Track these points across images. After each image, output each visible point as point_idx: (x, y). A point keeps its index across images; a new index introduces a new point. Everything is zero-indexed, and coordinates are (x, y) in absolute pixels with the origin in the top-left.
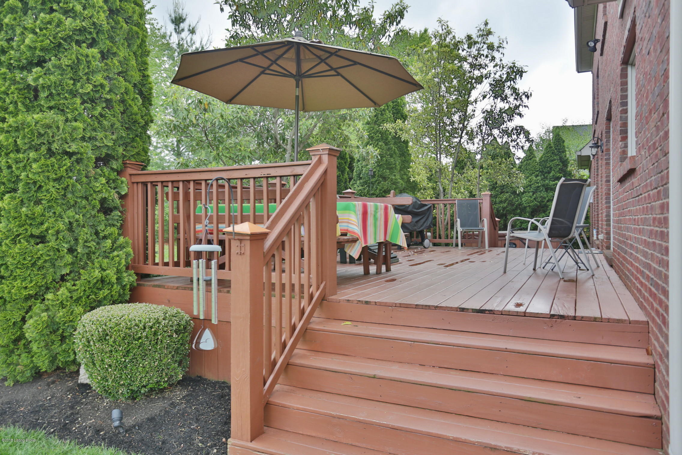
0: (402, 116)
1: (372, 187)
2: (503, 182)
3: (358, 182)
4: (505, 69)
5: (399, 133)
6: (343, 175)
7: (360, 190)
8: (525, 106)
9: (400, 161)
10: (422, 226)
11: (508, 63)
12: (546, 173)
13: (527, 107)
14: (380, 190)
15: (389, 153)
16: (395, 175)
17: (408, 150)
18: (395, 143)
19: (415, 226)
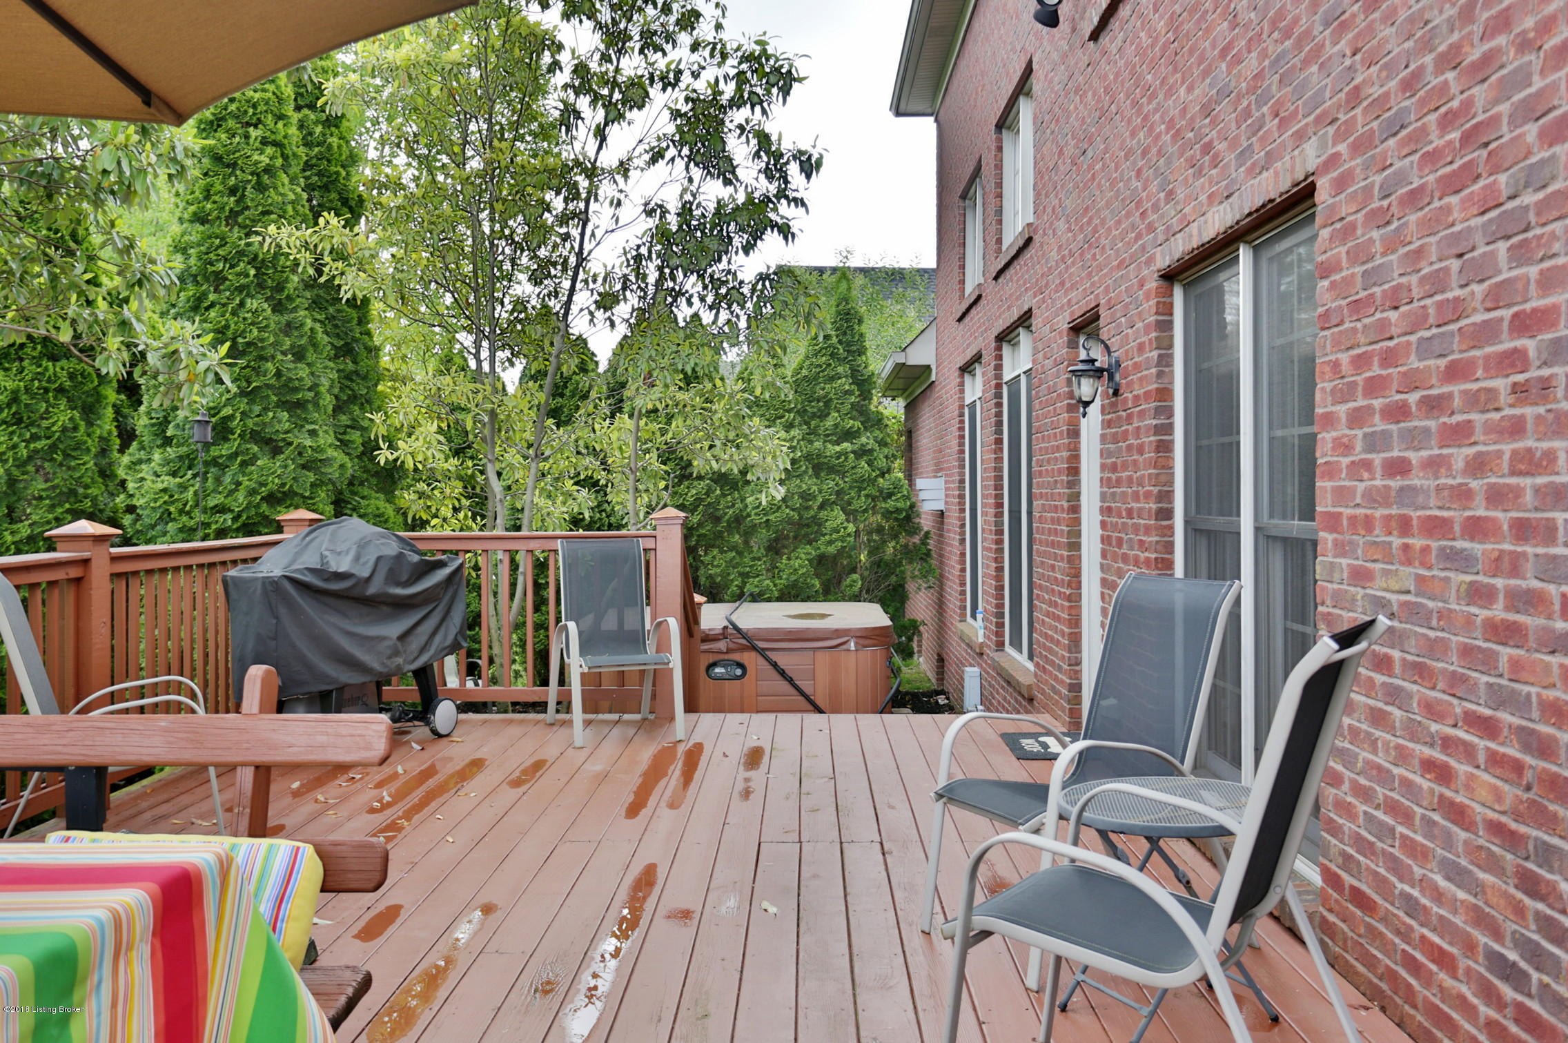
0: (345, 201)
1: (218, 481)
2: (714, 463)
3: (157, 456)
4: (731, 62)
5: (332, 267)
6: (90, 424)
7: (164, 490)
8: (795, 200)
9: (335, 376)
10: (423, 650)
11: (744, 41)
12: (814, 416)
13: (803, 204)
14: (252, 492)
15: (287, 343)
16: (313, 433)
17: (369, 334)
18: (316, 304)
19: (396, 653)
